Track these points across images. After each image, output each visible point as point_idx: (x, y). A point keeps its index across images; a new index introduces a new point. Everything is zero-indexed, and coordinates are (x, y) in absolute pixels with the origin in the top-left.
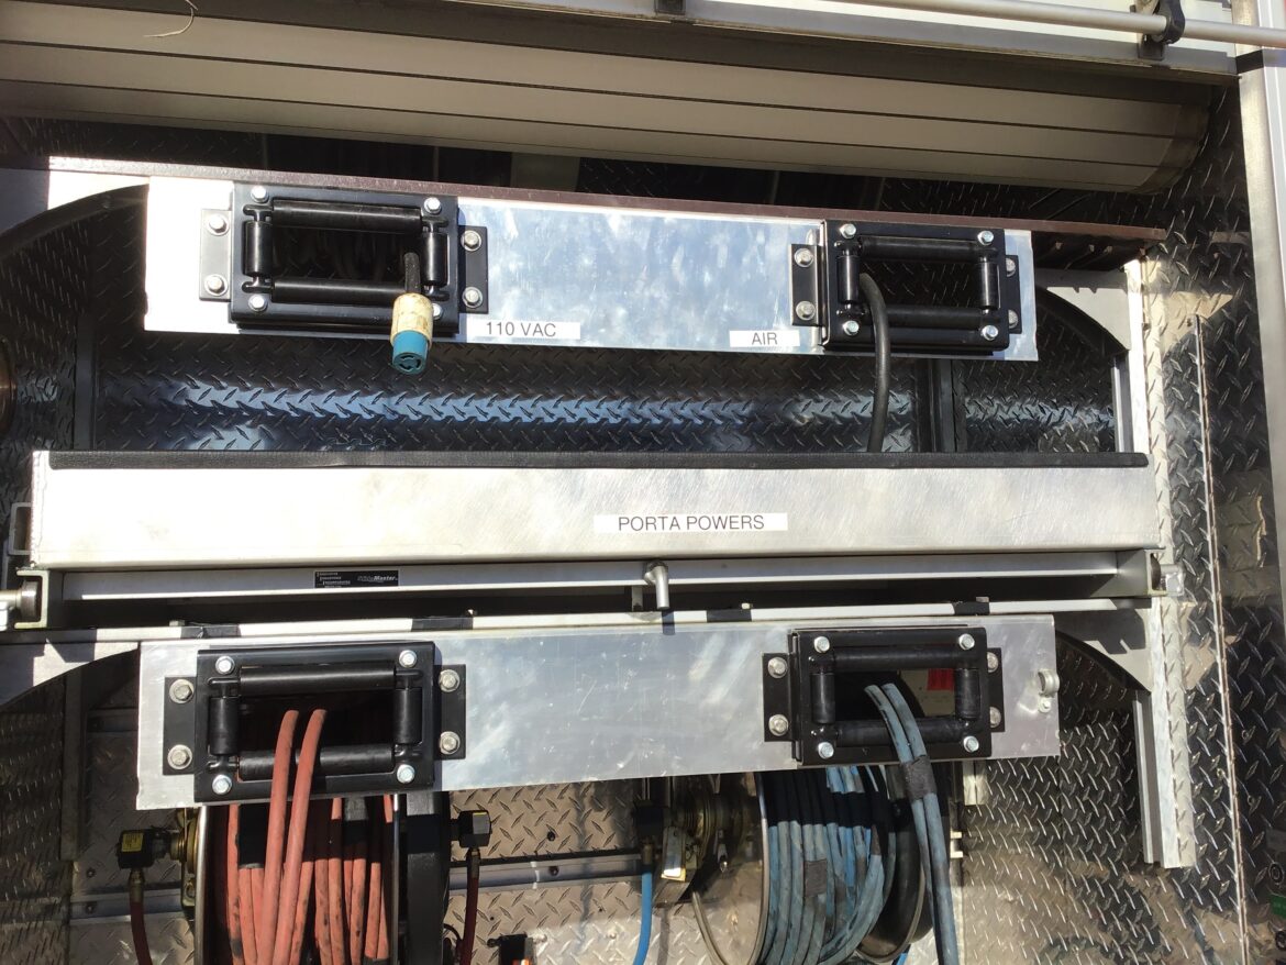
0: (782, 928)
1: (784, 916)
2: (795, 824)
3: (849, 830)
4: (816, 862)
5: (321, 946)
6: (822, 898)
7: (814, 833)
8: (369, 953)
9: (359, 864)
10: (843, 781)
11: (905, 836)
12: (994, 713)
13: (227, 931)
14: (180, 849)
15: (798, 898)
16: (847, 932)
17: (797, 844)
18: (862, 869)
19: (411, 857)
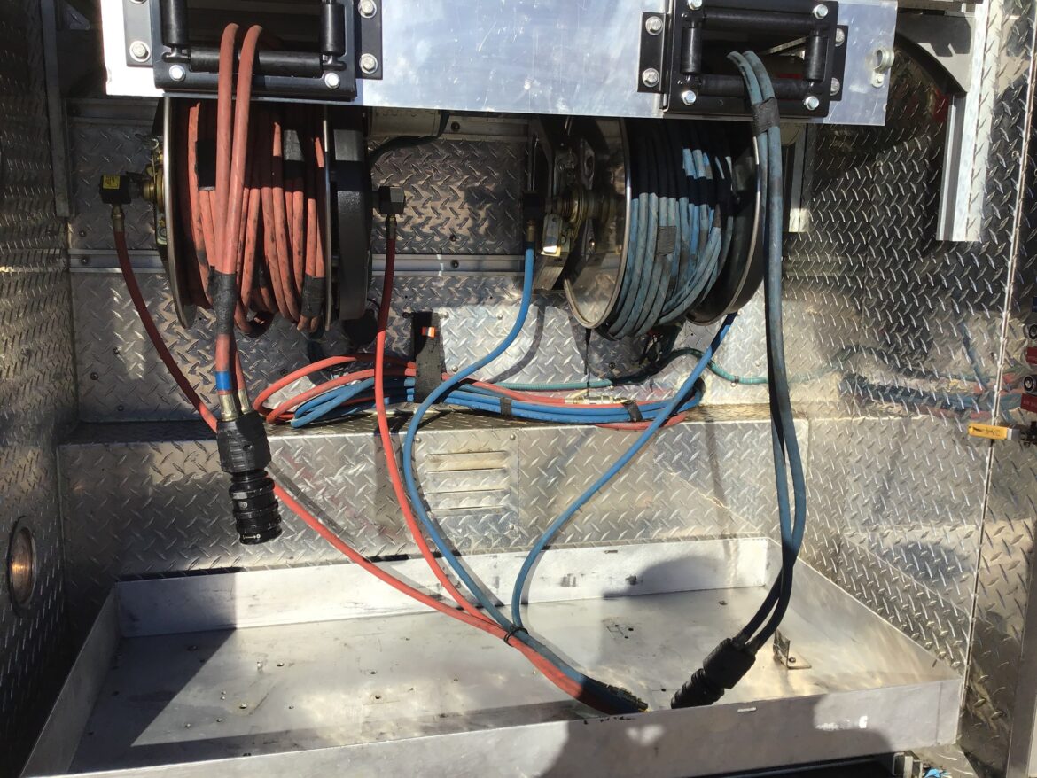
0: (636, 280)
1: (638, 270)
2: (654, 196)
3: (696, 208)
4: (668, 227)
5: (270, 260)
6: (669, 257)
7: (668, 204)
8: (309, 272)
9: (298, 196)
10: (696, 169)
11: (741, 220)
12: (835, 83)
13: (193, 244)
14: (151, 192)
15: (651, 255)
16: (687, 289)
17: (654, 212)
18: (703, 238)
19: (340, 194)
